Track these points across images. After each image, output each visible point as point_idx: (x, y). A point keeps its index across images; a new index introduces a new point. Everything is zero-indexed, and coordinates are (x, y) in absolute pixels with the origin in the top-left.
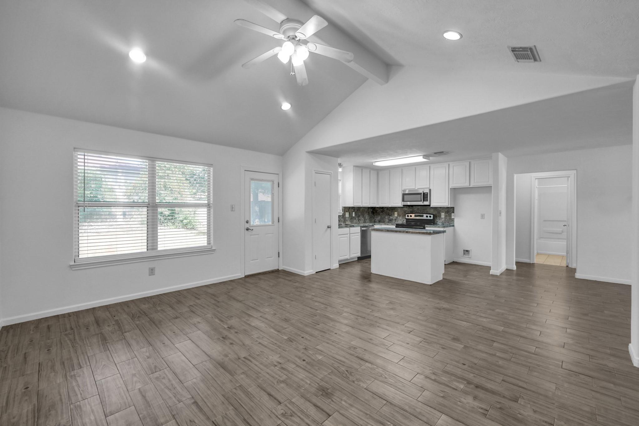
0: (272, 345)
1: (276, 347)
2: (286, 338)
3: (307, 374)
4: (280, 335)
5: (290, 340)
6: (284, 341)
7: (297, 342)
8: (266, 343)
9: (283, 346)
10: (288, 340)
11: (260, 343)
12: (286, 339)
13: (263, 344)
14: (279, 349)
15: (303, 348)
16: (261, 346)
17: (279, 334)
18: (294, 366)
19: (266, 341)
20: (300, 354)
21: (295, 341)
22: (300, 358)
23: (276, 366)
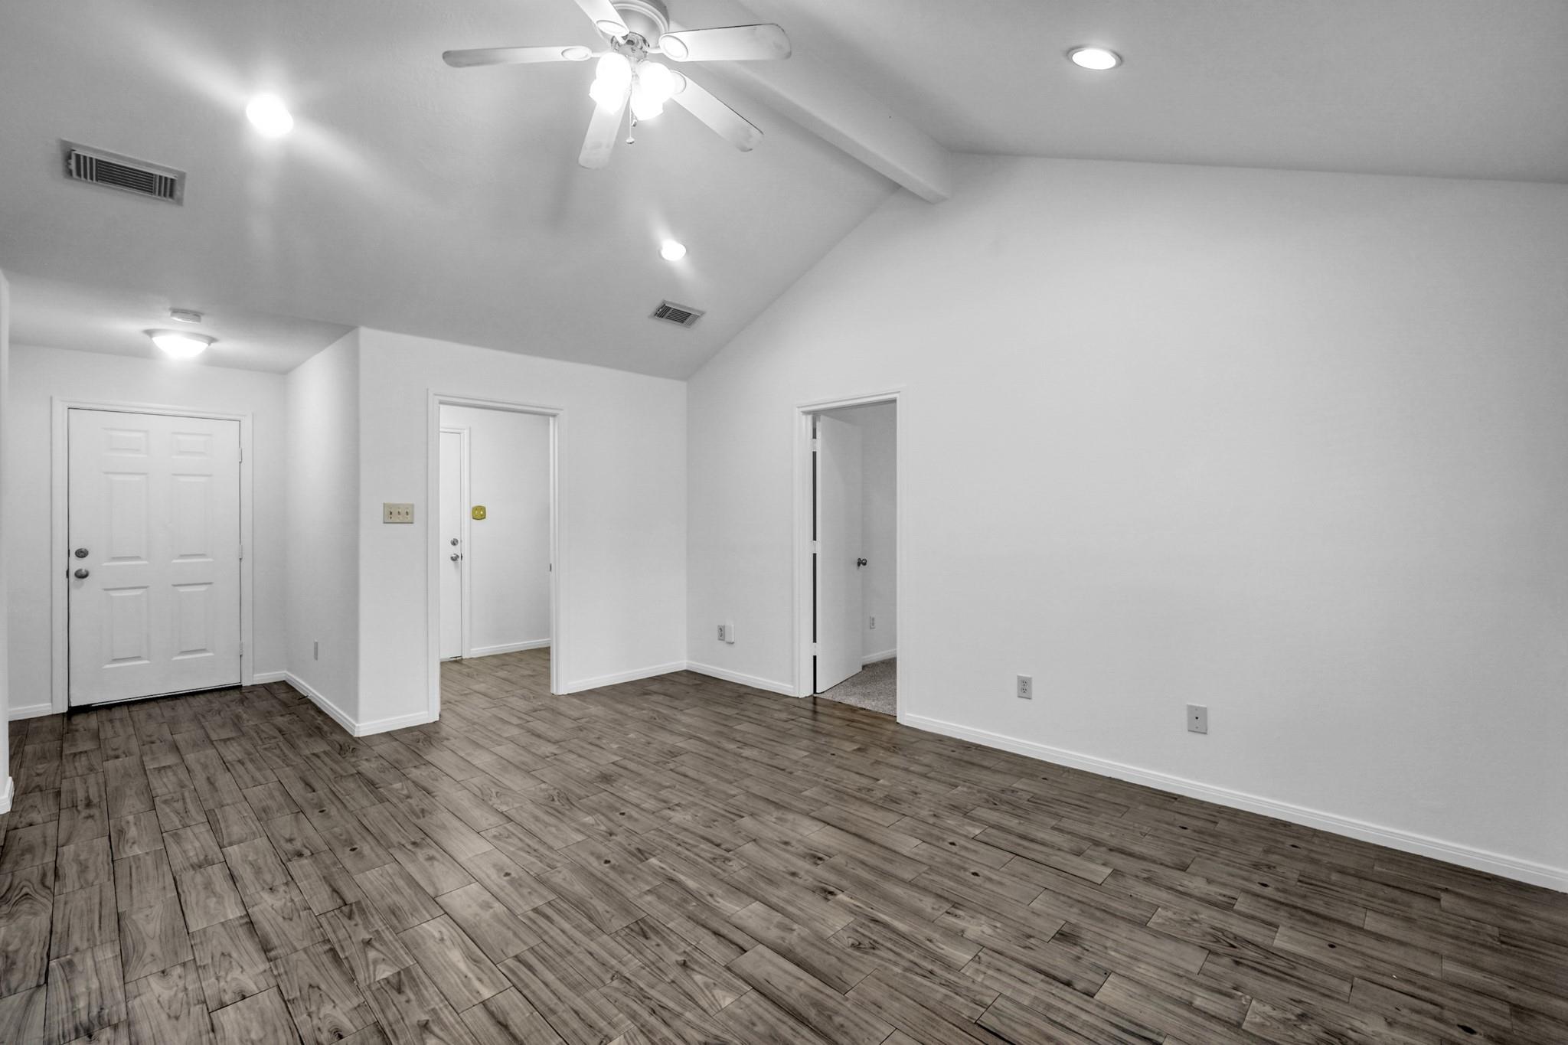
0: (686, 840)
1: (678, 836)
2: (653, 861)
3: (625, 796)
4: (668, 868)
5: (642, 854)
6: (658, 851)
7: (625, 849)
8: (702, 846)
9: (661, 840)
10: (646, 854)
11: (718, 845)
12: (654, 856)
13: (710, 845)
14: (671, 833)
15: (616, 835)
16: (714, 839)
17: (672, 871)
18: (644, 806)
19: (702, 850)
20: (627, 824)
21: (630, 852)
22: (630, 817)
23: (677, 805)
